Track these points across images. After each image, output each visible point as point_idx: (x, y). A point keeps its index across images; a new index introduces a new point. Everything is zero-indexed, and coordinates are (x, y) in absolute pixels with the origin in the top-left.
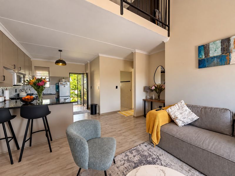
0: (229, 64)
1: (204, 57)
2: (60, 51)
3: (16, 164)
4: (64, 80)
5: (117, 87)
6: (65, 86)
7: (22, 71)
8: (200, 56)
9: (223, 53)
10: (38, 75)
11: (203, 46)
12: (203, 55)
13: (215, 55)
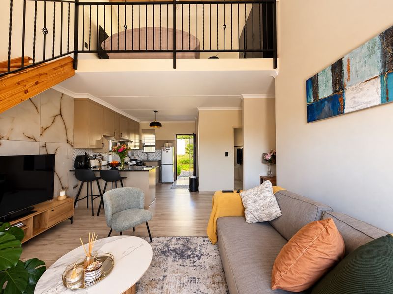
0: (344, 112)
1: (313, 100)
2: (156, 111)
3: (96, 217)
4: (167, 144)
5: (227, 154)
6: (167, 152)
7: (126, 137)
8: (309, 100)
9: (334, 92)
10: (146, 138)
11: (311, 79)
12: (312, 96)
13: (326, 95)
